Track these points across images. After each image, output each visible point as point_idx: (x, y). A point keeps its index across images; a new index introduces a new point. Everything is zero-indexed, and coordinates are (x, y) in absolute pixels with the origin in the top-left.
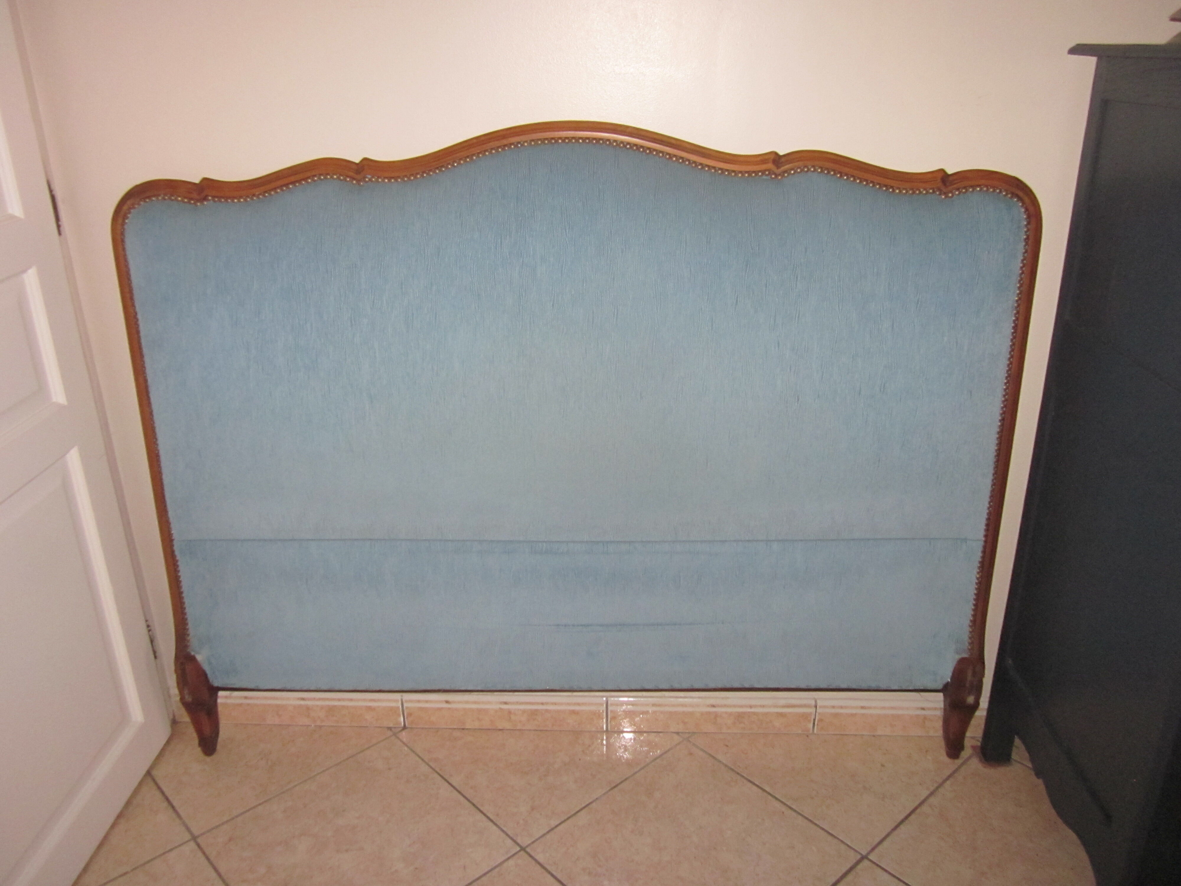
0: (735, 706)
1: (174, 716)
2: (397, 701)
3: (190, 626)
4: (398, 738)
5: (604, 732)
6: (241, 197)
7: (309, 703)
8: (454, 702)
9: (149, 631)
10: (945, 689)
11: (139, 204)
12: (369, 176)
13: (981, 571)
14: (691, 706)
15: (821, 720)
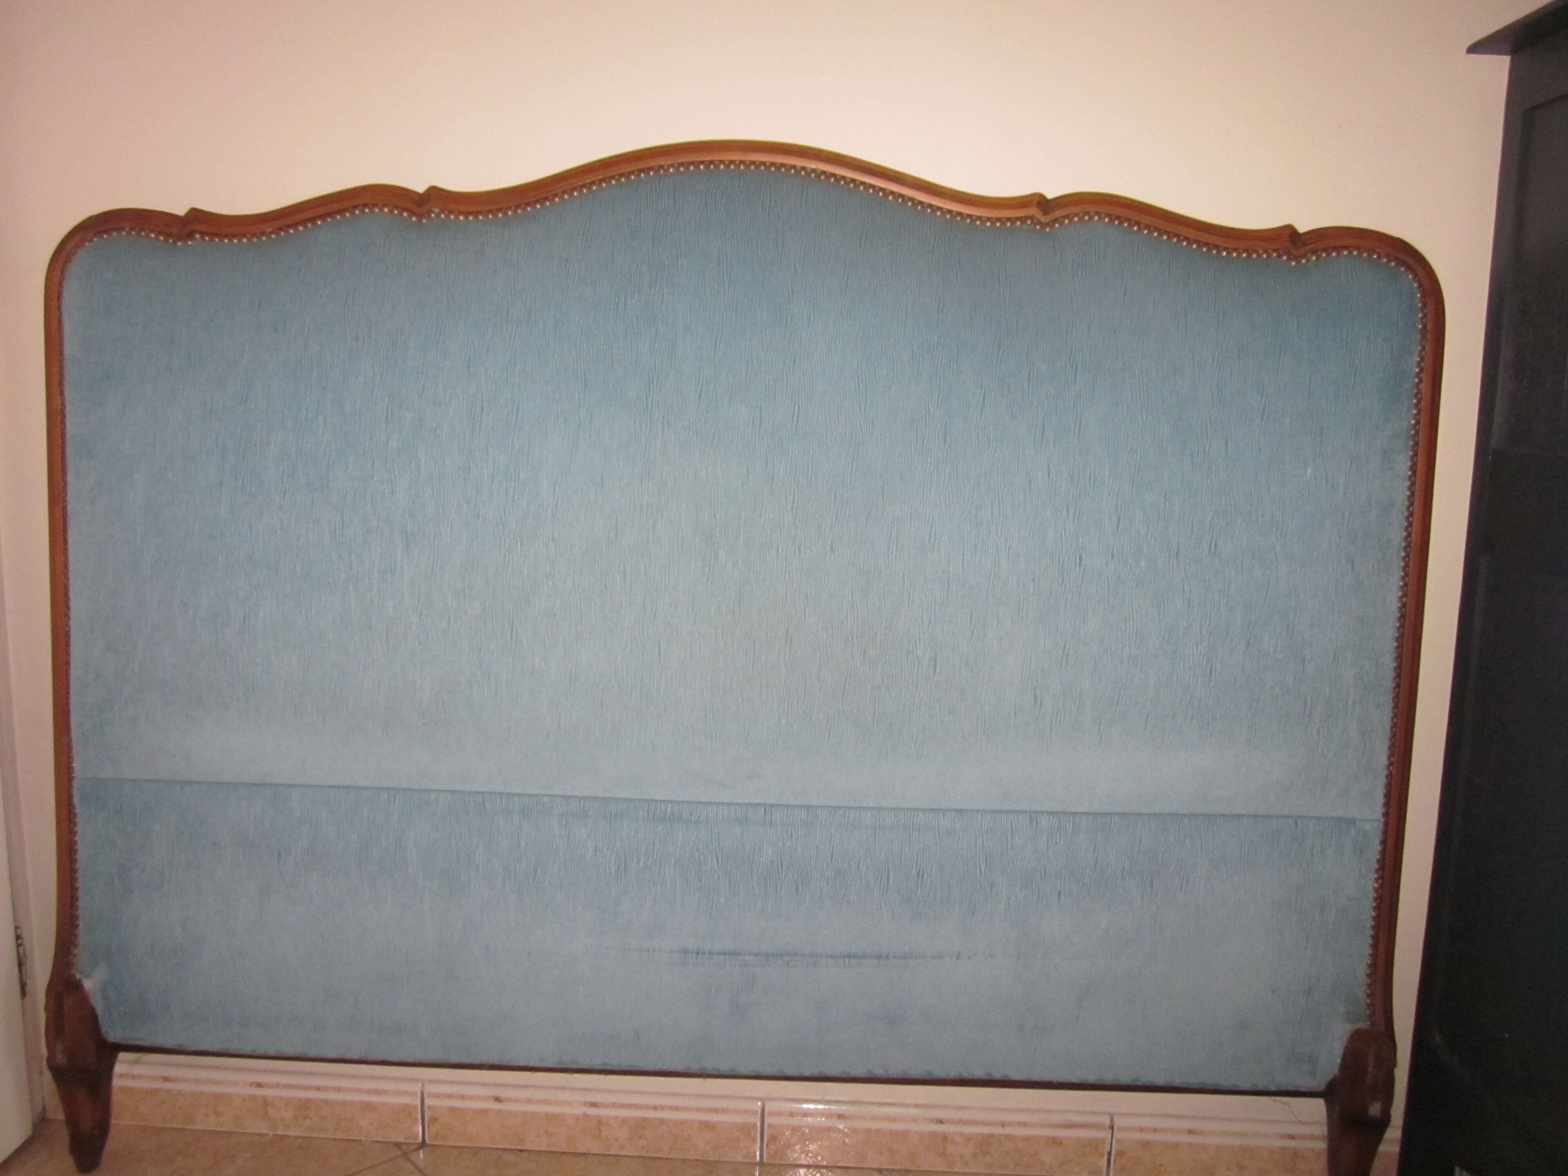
0: (976, 1123)
1: (44, 1108)
2: (413, 1094)
3: (82, 926)
4: (409, 1160)
5: (756, 1164)
6: (244, 235)
7: (270, 1093)
8: (508, 1100)
9: (19, 945)
10: (1329, 1093)
11: (90, 241)
12: (437, 210)
13: (1381, 877)
14: (903, 1119)
15: (1121, 1154)
